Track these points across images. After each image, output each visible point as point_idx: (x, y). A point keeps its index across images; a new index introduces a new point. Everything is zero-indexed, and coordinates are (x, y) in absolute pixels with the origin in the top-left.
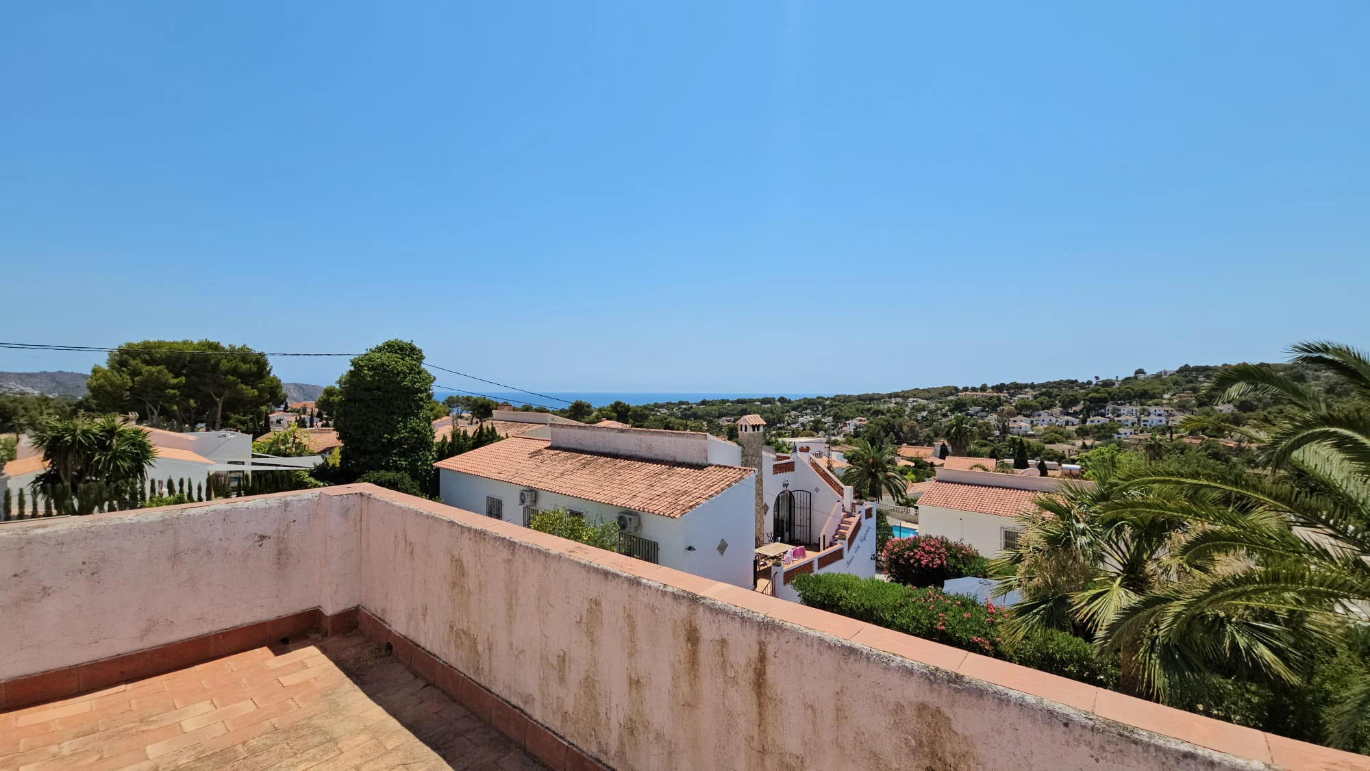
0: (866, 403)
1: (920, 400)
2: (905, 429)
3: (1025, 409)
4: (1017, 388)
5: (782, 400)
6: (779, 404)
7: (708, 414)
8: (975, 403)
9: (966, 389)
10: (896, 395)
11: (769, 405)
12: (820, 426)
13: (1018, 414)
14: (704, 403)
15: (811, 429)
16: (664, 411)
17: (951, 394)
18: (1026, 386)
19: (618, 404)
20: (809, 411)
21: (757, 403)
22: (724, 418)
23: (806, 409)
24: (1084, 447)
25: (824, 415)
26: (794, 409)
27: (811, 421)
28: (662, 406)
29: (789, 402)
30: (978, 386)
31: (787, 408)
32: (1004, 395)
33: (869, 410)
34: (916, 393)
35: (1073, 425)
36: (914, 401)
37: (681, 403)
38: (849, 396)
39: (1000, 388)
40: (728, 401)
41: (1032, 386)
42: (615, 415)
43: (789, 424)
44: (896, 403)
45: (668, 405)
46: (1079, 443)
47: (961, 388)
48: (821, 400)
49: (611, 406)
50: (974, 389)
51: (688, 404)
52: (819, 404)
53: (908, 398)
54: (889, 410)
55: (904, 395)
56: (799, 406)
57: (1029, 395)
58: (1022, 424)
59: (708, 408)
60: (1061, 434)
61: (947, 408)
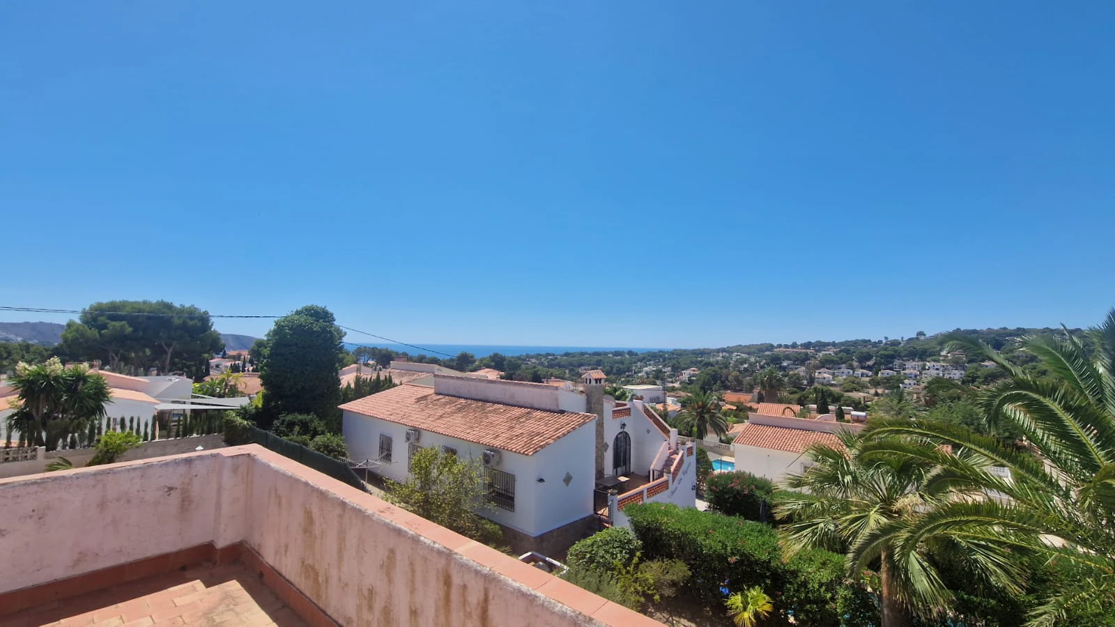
0: (698, 357)
1: (743, 355)
2: (730, 378)
3: (828, 363)
4: (821, 346)
5: (631, 353)
6: (627, 356)
7: (571, 364)
8: (787, 358)
9: (780, 346)
10: (723, 350)
11: (619, 357)
12: (661, 375)
13: (823, 367)
14: (567, 354)
15: (653, 377)
16: (534, 360)
17: (768, 350)
18: (828, 344)
19: (496, 355)
20: (652, 362)
21: (609, 355)
22: (583, 368)
23: (650, 360)
24: (877, 394)
25: (664, 366)
26: (641, 360)
27: (654, 371)
28: (533, 357)
29: (636, 355)
30: (790, 343)
31: (634, 360)
32: (811, 351)
33: (701, 361)
34: (739, 349)
35: (867, 376)
36: (737, 355)
37: (548, 354)
38: (685, 351)
39: (807, 345)
40: (586, 353)
41: (834, 344)
42: (493, 364)
43: (635, 373)
44: (723, 357)
45: (538, 356)
46: (872, 391)
47: (775, 345)
48: (661, 354)
49: (490, 357)
50: (786, 346)
51: (554, 355)
52: (661, 356)
53: (732, 353)
54: (717, 362)
55: (729, 351)
56: (644, 358)
57: (831, 352)
58: (826, 375)
59: (570, 359)
60: (858, 383)
61: (764, 361)
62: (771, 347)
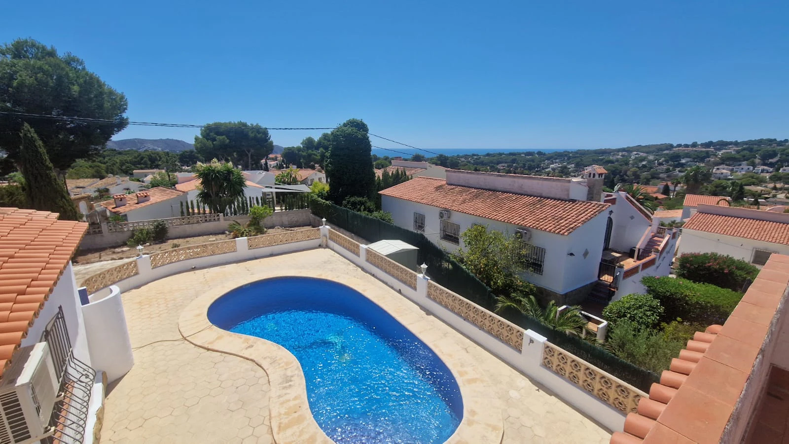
0: (599, 156)
1: (641, 154)
2: (629, 173)
3: (729, 160)
4: (723, 145)
5: (540, 153)
6: (537, 156)
7: (492, 162)
8: (687, 155)
9: (679, 146)
10: (623, 150)
11: (530, 157)
12: (566, 170)
13: (723, 164)
14: (488, 155)
15: (559, 172)
16: (463, 159)
17: (667, 149)
18: (731, 143)
19: (441, 156)
20: (557, 160)
21: (522, 155)
22: (501, 165)
23: (556, 159)
24: (775, 188)
25: (568, 163)
26: (548, 159)
27: (559, 167)
28: (462, 157)
29: (544, 154)
30: (690, 143)
31: (542, 158)
32: (712, 149)
33: (602, 160)
34: (639, 148)
35: (768, 172)
36: (636, 154)
37: (474, 155)
38: (588, 151)
39: (709, 144)
40: (503, 154)
41: (736, 144)
42: (439, 162)
43: (543, 169)
44: (622, 156)
45: (466, 156)
46: (772, 185)
47: (675, 145)
48: (566, 153)
49: (437, 157)
50: (687, 146)
51: (478, 156)
52: (566, 155)
53: (632, 152)
54: (617, 161)
55: (629, 150)
56: (551, 157)
57: (732, 150)
58: (724, 171)
59: (491, 158)
60: (757, 179)
61: (663, 159)
62: (671, 147)
